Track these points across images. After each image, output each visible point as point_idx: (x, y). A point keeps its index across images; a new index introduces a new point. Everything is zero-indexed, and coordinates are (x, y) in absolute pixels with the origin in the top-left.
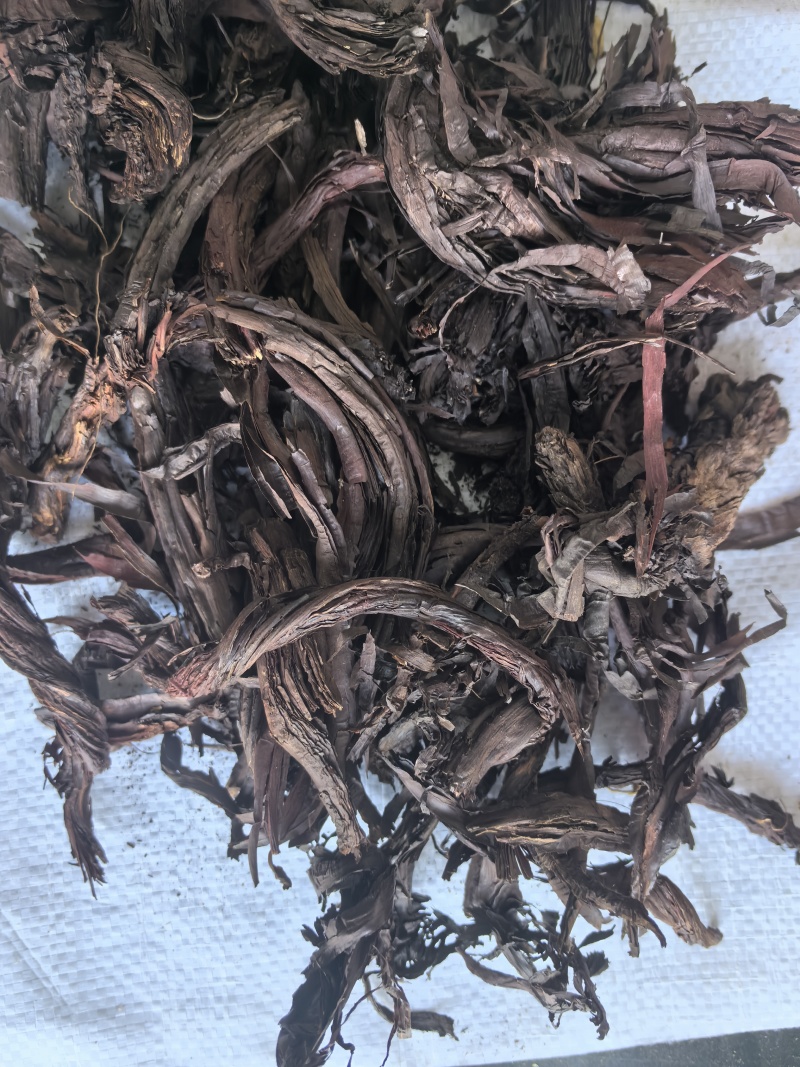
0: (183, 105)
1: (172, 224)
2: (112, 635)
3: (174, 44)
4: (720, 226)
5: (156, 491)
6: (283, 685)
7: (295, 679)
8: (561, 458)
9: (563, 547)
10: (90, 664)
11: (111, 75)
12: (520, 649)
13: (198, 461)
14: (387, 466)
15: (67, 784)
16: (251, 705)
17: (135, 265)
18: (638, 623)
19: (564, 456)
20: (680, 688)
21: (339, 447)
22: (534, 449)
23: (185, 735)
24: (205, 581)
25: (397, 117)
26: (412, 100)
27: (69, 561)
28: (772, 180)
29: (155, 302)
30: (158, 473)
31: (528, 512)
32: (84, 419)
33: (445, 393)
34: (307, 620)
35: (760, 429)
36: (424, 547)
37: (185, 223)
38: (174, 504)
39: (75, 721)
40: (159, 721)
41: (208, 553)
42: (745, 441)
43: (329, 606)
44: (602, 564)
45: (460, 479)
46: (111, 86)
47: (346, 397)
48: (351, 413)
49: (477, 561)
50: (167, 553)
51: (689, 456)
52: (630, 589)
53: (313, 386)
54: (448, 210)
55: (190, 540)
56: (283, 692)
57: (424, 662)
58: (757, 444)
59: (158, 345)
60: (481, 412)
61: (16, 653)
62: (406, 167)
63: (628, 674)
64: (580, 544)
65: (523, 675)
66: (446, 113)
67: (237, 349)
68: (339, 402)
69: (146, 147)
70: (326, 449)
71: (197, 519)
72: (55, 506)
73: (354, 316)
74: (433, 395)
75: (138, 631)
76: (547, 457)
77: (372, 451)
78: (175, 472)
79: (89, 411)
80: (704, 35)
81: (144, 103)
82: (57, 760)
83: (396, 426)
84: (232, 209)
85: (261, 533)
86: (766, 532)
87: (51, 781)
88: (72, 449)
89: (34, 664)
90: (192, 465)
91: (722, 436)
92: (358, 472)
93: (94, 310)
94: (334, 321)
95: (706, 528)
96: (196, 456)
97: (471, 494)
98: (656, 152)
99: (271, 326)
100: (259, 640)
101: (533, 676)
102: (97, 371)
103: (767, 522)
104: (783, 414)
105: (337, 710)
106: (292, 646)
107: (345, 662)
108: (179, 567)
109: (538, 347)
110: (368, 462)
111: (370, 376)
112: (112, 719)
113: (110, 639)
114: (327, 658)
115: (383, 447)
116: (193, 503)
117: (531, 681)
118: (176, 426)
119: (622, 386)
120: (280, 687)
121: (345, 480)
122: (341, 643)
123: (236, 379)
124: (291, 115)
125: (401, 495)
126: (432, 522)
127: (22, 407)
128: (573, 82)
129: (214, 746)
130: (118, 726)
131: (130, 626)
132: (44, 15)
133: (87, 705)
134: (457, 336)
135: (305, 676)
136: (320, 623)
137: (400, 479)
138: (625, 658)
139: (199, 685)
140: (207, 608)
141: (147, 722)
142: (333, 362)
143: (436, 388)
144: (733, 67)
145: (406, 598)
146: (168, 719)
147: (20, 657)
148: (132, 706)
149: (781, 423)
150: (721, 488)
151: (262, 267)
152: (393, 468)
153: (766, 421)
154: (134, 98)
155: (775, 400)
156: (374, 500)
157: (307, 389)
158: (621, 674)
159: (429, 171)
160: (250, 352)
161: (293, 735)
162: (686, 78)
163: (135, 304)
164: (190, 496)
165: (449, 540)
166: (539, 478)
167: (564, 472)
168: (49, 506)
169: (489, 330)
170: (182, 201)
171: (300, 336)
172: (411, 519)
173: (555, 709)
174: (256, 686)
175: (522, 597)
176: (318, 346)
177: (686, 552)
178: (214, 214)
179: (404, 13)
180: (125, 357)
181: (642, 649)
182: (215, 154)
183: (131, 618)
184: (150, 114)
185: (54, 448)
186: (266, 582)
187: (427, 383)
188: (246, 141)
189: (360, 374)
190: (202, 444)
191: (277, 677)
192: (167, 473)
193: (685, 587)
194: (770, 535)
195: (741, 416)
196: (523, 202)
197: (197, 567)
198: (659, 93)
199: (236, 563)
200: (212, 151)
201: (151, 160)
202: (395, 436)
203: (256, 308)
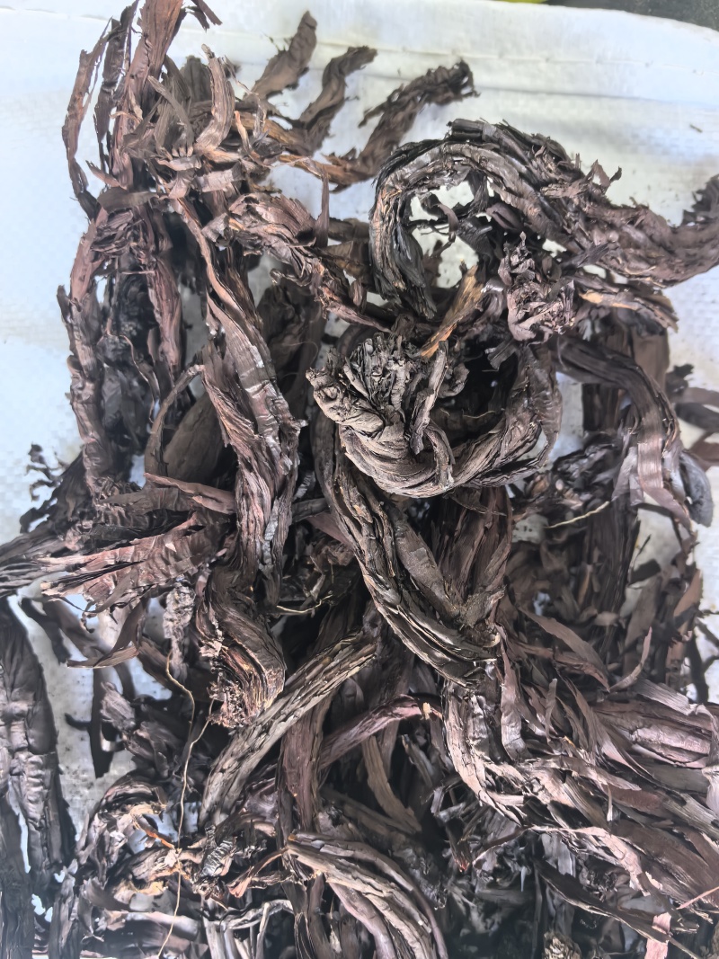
0: (279, 672)
1: (256, 747)
5: (214, 931)
13: (253, 919)
25: (460, 700)
26: (475, 690)
37: (266, 746)
38: (228, 943)
46: (218, 645)
47: (391, 917)
48: (391, 926)
53: (361, 906)
54: (494, 778)
62: (462, 749)
66: (504, 719)
67: (301, 874)
69: (243, 703)
71: (246, 957)
73: (399, 802)
78: (232, 925)
81: (246, 667)
83: (428, 927)
84: (309, 738)
90: (248, 922)
97: (480, 914)
98: (679, 750)
99: (333, 866)
111: (410, 888)
116: (244, 947)
124: (367, 660)
142: (381, 891)
154: (239, 659)
157: (356, 908)
159: (483, 758)
164: (242, 941)
170: (266, 729)
171: (356, 874)
176: (370, 880)
179: (478, 623)
182: (300, 694)
184: (250, 675)
185: (131, 877)
188: (327, 685)
189: (402, 889)
196: (558, 787)
198: (689, 708)
200: (297, 692)
201: (246, 711)
202: (426, 939)
203: (322, 850)
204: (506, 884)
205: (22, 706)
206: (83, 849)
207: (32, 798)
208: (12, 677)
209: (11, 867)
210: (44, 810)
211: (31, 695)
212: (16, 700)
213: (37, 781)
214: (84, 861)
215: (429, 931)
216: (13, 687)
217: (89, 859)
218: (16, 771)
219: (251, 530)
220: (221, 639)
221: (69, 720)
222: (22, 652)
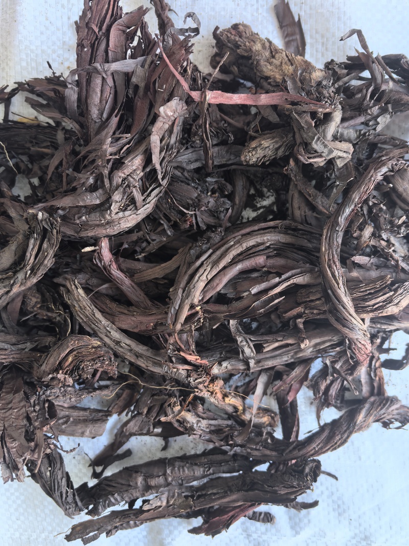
0: (72, 339)
1: (129, 348)
2: (331, 391)
3: (35, 342)
4: (144, 57)
5: (260, 364)
6: (373, 306)
7: (371, 299)
8: (259, 151)
9: (316, 151)
10: (341, 402)
11: (55, 375)
12: (365, 178)
13: (247, 342)
14: (258, 245)
15: (405, 418)
16: (379, 323)
17: (149, 368)
18: (353, 113)
19: (259, 149)
20: (391, 91)
21: (247, 269)
22: (253, 165)
23: (383, 357)
24: (310, 342)
25: (81, 230)
26: (72, 221)
27: (289, 410)
28: (121, 27)
29: (174, 359)
30: (252, 363)
31: (287, 170)
32: (223, 398)
33: (217, 212)
34: (342, 292)
35: (245, 40)
36: (300, 227)
37: (128, 341)
38: (268, 356)
39: (375, 412)
40: (376, 369)
41: (295, 340)
42: (254, 48)
43: (336, 280)
44: (324, 131)
45: (257, 206)
46: (60, 376)
47: (222, 264)
48: (230, 262)
49: (310, 199)
50: (292, 360)
51: (262, 80)
52: (338, 116)
53: (216, 281)
54: (129, 206)
55: (287, 349)
56: (377, 306)
57: (368, 231)
58: (254, 42)
59: (196, 360)
60: (226, 193)
61: (340, 439)
62: (108, 227)
63: (379, 120)
64: (316, 143)
65: (379, 177)
66: (81, 204)
67: (197, 319)
68: (225, 268)
69: (92, 359)
70: (245, 276)
71: (276, 345)
72: (261, 415)
73: (175, 257)
74: (218, 218)
75: (331, 378)
76: (258, 158)
77: (251, 252)
78: (252, 354)
79: (219, 396)
80: (27, 63)
81: (70, 359)
82: (392, 423)
83: (237, 238)
84: (123, 317)
85: (286, 312)
86: (297, 39)
87: (403, 426)
88: (236, 405)
89: (345, 431)
90: (249, 345)
91: (250, 61)
92: (260, 260)
93: (166, 389)
94: (179, 267)
95: (306, 72)
96: (245, 343)
97: (264, 200)
98: (102, 91)
99: (187, 301)
100: (349, 316)
101: (380, 172)
102: (201, 391)
103: (291, 38)
104: (235, 27)
105: (390, 278)
106: (353, 300)
107: (362, 272)
108: (301, 355)
109: (196, 161)
110: (256, 254)
111: (211, 251)
112: (372, 393)
113: (333, 392)
114: (361, 282)
115: (248, 246)
116: (268, 346)
117: (382, 173)
118: (227, 352)
119: (220, 116)
120: (374, 308)
121: (264, 267)
122: (355, 274)
123: (210, 320)
124: (75, 285)
125: (273, 238)
126: (287, 222)
127: (213, 428)
128: (55, 135)
129: (389, 342)
130: (376, 391)
131: (328, 382)
132: (23, 407)
133: (367, 406)
134: (188, 204)
135: (370, 294)
136: (344, 284)
137: (265, 238)
138: (370, 120)
139: (366, 349)
140: (324, 342)
141: (376, 376)
142: (205, 270)
143: (214, 216)
144: (45, 47)
145: (333, 238)
146: (375, 366)
147: (342, 438)
148: (366, 383)
149: (241, 27)
150: (281, 63)
151: (149, 303)
152: (260, 241)
153: (240, 37)
154: (67, 364)
155: (228, 31)
156: (275, 252)
157: (218, 284)
158: (378, 123)
159: (110, 215)
160: (197, 313)
161: (399, 302)
162: (54, 73)
163: (175, 370)
164: (264, 347)
165: (297, 213)
166: (267, 163)
167: (267, 149)
168: (262, 417)
169: (185, 187)
170: (118, 343)
171: (192, 286)
172: (286, 233)
173: (398, 161)
174: (369, 320)
175: (336, 176)
176: (197, 278)
177: (319, 84)
178: (124, 327)
179: (28, 223)
180: (200, 376)
181: (369, 111)
182: (94, 324)
183: (324, 381)
184: (76, 356)
185: (234, 414)
186: (315, 311)
187: (211, 221)
188: (88, 308)
189: (210, 256)
190: (239, 339)
191: (369, 309)
192: (253, 358)
193: (336, 86)
194: (298, 37)
195: (238, 51)
196: (128, 166)
197: (303, 346)
198: (72, 88)
199: (301, 326)
200: (93, 326)
201: (99, 357)
202: (243, 239)
203: (177, 308)
204: (229, 187)
205: (140, 480)
206: (215, 443)
207: (192, 473)
208: (124, 486)
209: (233, 485)
210: (199, 466)
211: (134, 475)
212: (137, 483)
213: (181, 470)
214: (222, 443)
215: (240, 237)
216: (129, 485)
217: (221, 440)
218: (180, 481)
219: (6, 357)
220: (55, 374)
221: (165, 448)
222: (111, 481)
